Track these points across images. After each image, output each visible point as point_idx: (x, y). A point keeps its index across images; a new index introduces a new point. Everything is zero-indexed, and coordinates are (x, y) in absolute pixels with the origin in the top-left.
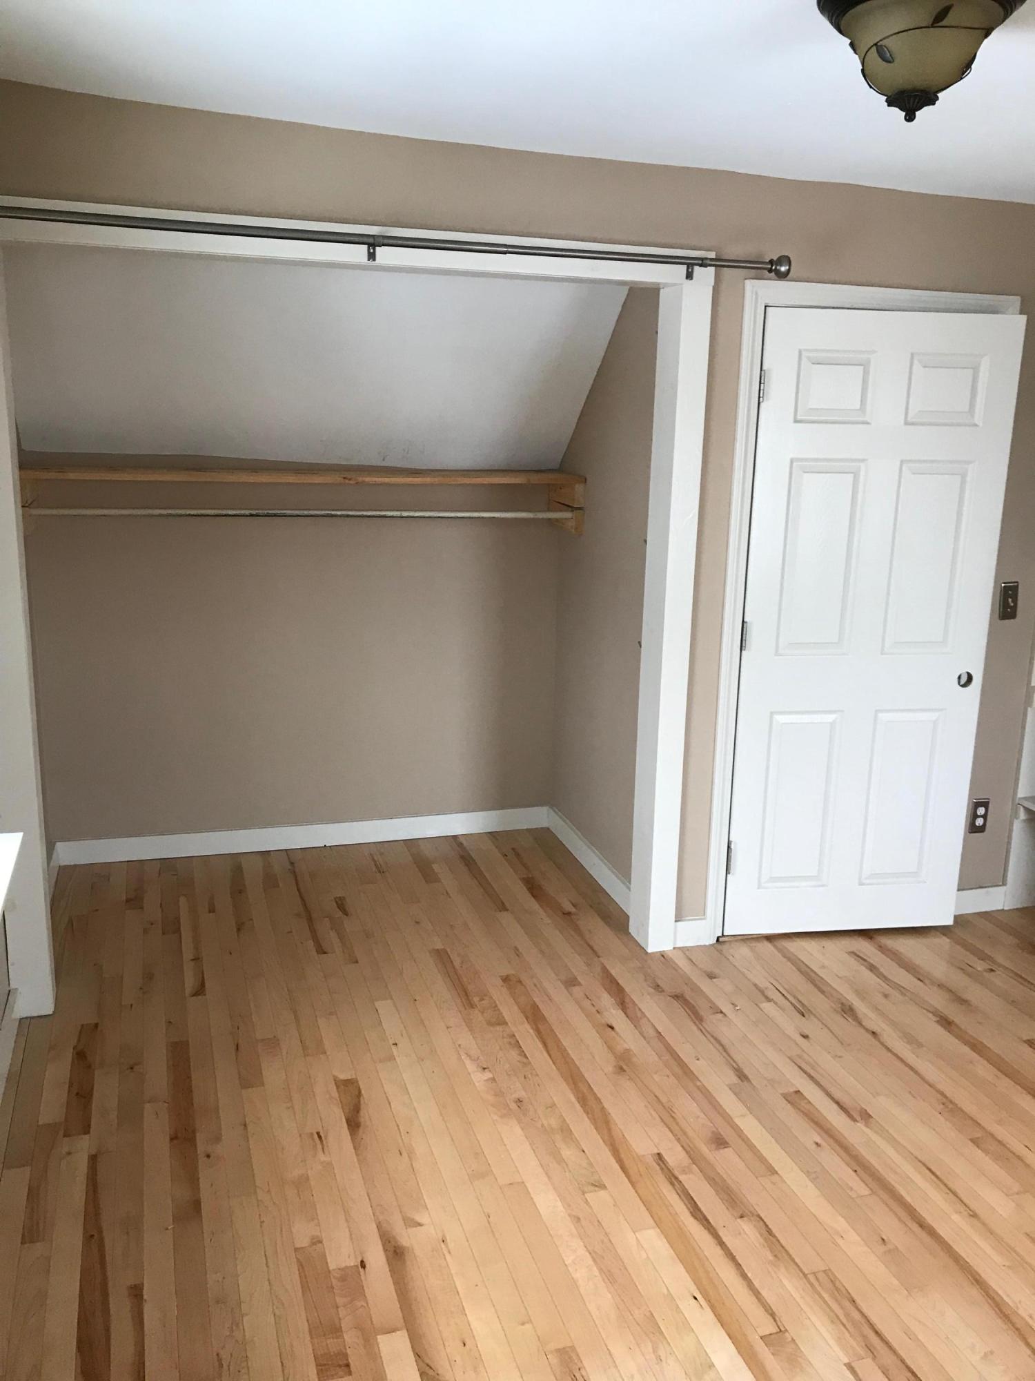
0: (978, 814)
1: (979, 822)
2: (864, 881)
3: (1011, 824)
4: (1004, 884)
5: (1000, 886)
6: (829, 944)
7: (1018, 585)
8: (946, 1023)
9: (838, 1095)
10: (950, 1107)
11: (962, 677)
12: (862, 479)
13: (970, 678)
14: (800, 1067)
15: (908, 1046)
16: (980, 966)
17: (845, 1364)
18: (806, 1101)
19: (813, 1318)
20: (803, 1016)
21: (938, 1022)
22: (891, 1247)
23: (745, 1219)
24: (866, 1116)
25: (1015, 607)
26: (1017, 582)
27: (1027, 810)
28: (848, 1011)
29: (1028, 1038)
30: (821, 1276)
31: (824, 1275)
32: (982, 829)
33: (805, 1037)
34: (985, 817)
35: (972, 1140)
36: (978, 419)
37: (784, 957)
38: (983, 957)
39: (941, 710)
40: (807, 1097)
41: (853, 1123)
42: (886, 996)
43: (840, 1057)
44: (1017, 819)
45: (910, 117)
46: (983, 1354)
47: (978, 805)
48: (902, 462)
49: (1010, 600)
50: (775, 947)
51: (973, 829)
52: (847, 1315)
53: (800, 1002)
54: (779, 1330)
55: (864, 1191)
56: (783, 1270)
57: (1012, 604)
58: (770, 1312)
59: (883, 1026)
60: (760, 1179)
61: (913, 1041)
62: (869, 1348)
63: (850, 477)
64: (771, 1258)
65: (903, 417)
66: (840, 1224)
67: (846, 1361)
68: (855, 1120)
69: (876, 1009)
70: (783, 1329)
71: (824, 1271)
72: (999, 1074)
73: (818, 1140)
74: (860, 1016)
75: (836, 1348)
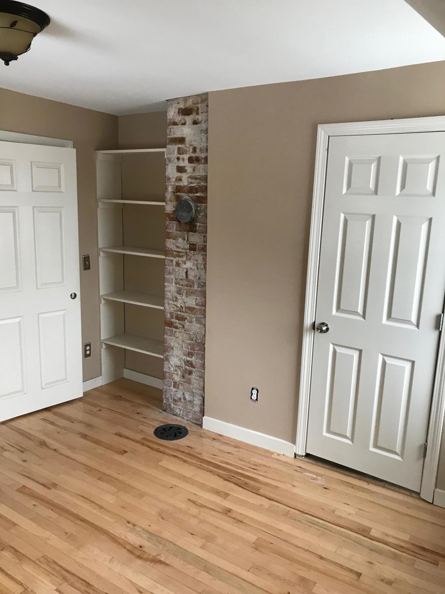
0: (87, 349)
1: (88, 352)
2: (44, 387)
3: (100, 351)
4: (101, 375)
5: (100, 376)
6: (31, 418)
7: (89, 256)
8: (84, 436)
9: (42, 481)
10: (89, 470)
11: (72, 295)
12: (17, 215)
13: (75, 295)
14: (24, 475)
15: (70, 451)
16: (95, 410)
17: (55, 590)
18: (28, 489)
19: (40, 578)
20: (23, 452)
21: (81, 437)
22: (69, 534)
23: (4, 550)
24: (55, 485)
25: (89, 265)
26: (89, 255)
27: (105, 344)
28: (43, 444)
29: (116, 432)
30: (42, 559)
31: (43, 558)
32: (89, 355)
33: (25, 461)
34: (90, 350)
35: (98, 479)
36: (63, 189)
37: (11, 429)
38: (96, 406)
39: (66, 309)
40: (28, 487)
41: (49, 490)
42: (58, 433)
43: (42, 464)
44: (102, 348)
45: (7, 64)
46: (109, 560)
47: (86, 346)
48: (33, 208)
49: (87, 262)
50: (7, 427)
51: (86, 355)
52: (54, 569)
53: (20, 446)
54: (24, 589)
55: (57, 516)
56: (24, 564)
57: (88, 264)
58: (20, 583)
59: (59, 445)
60: (10, 530)
61: (71, 448)
62: (65, 579)
63: (11, 214)
64: (18, 561)
65: (31, 189)
66: (47, 534)
67: (56, 588)
68: (49, 489)
69: (55, 440)
70: (26, 588)
71: (43, 557)
72: (106, 449)
73: (34, 503)
74: (48, 444)
75: (51, 585)
